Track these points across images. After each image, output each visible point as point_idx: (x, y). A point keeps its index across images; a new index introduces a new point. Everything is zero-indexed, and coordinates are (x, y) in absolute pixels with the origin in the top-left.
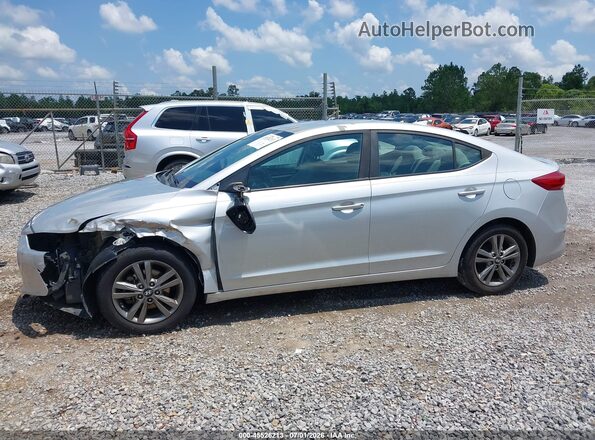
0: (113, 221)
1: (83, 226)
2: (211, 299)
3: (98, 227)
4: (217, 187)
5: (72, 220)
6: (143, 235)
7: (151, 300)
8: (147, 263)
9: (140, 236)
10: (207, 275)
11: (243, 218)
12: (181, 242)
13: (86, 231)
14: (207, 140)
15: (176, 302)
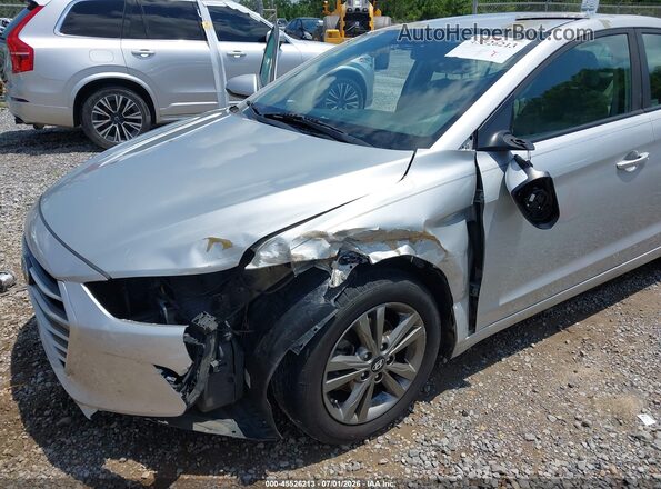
0: (323, 235)
1: (249, 255)
2: (458, 350)
3: (293, 252)
4: (471, 143)
5: (213, 241)
6: (376, 256)
7: (380, 375)
8: (381, 310)
9: (374, 262)
10: (460, 311)
11: (538, 202)
12: (435, 259)
13: (262, 265)
14: (150, 55)
15: (411, 368)
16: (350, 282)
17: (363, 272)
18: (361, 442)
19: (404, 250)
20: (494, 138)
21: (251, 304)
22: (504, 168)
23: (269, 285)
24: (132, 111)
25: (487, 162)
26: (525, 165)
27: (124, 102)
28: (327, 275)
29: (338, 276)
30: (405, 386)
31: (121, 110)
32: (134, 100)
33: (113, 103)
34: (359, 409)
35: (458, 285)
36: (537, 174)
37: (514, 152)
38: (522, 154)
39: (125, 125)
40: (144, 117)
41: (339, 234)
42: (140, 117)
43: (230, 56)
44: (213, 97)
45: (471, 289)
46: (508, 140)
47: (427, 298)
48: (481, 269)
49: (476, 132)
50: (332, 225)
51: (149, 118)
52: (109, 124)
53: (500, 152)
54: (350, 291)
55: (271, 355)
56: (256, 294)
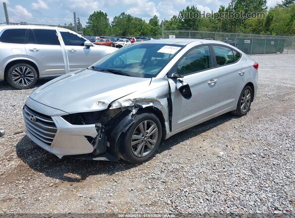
0: (130, 100)
1: (110, 106)
2: (167, 137)
3: (122, 104)
4: (166, 76)
5: (99, 102)
6: (144, 106)
7: (146, 142)
8: (146, 122)
9: (144, 107)
10: (167, 124)
11: (186, 92)
12: (160, 108)
13: (114, 108)
14: (37, 50)
15: (154, 141)
16: (137, 113)
17: (141, 110)
18: (141, 163)
19: (151, 104)
20: (173, 75)
21: (108, 122)
22: (176, 83)
23: (114, 116)
24: (29, 73)
25: (171, 81)
26: (181, 82)
27: (26, 69)
28: (131, 111)
29: (134, 111)
30: (153, 147)
31: (25, 72)
32: (30, 68)
33: (21, 69)
34: (140, 153)
35: (166, 116)
36: (185, 84)
37: (178, 79)
38: (181, 79)
39: (26, 79)
40: (35, 75)
41: (134, 99)
42: (33, 75)
43: (70, 51)
44: (63, 67)
45: (170, 118)
46: (176, 75)
47: (158, 119)
48: (172, 112)
49: (168, 73)
50: (132, 97)
51: (36, 75)
52: (19, 78)
53: (174, 79)
54: (138, 116)
55: (117, 134)
56: (110, 119)
